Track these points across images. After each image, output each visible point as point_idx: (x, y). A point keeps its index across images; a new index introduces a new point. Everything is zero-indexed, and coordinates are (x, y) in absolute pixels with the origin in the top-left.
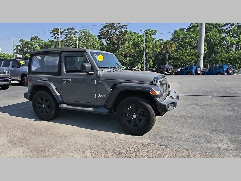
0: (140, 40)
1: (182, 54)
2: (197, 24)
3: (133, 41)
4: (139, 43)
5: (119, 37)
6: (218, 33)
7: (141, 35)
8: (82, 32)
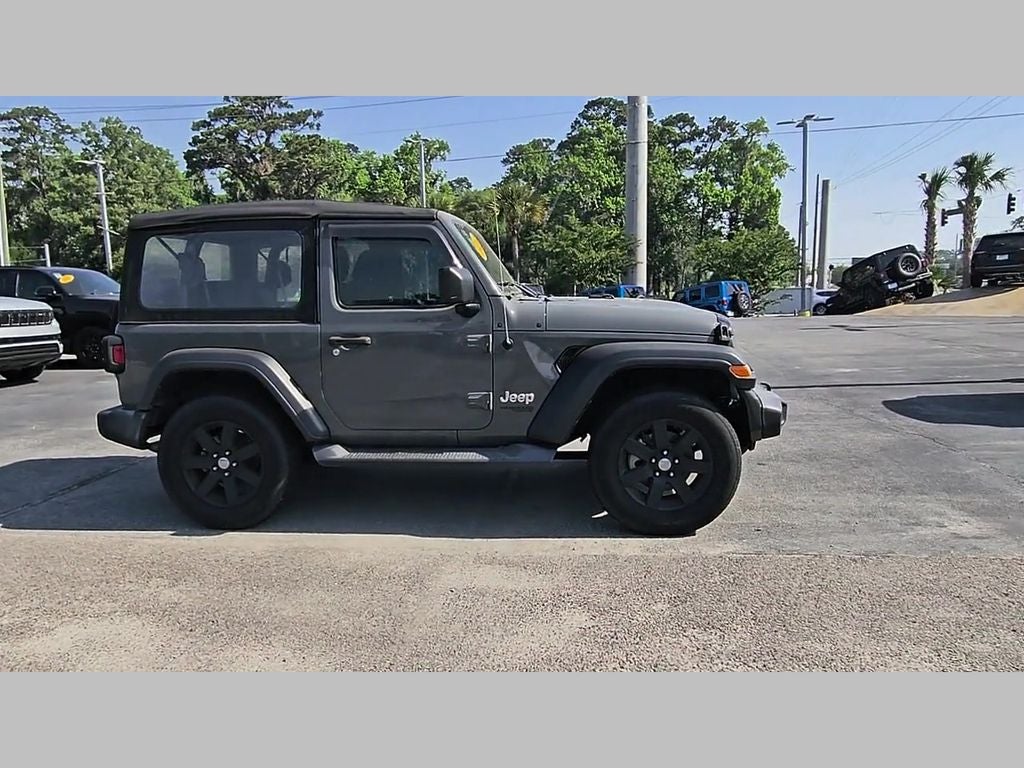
0: (380, 181)
1: (571, 240)
2: (595, 128)
3: (347, 185)
4: (380, 191)
5: (289, 163)
6: (671, 166)
7: (382, 157)
8: (99, 130)
